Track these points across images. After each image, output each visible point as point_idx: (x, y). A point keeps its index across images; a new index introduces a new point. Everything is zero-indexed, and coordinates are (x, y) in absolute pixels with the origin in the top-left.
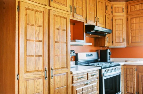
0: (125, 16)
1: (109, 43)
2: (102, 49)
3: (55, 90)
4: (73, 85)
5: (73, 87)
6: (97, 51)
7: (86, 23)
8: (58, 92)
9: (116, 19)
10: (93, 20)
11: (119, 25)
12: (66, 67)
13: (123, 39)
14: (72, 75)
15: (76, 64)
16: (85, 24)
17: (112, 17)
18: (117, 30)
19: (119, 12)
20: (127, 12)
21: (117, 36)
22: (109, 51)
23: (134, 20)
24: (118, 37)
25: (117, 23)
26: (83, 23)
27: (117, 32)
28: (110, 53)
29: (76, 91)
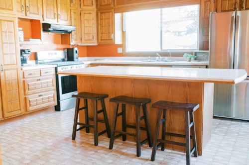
0: (95, 10)
1: (76, 40)
2: (67, 47)
3: (6, 82)
4: (24, 79)
5: (24, 81)
6: (64, 49)
7: (43, 20)
8: (9, 84)
9: (85, 13)
10: (53, 17)
11: (88, 20)
12: (15, 63)
13: (93, 36)
14: (22, 71)
15: (36, 63)
16: (42, 22)
17: (81, 11)
18: (86, 25)
19: (88, 6)
20: (97, 5)
21: (86, 32)
22: (76, 49)
23: (103, 15)
24: (87, 34)
25: (86, 18)
26: (39, 21)
27: (86, 28)
28: (76, 51)
29: (28, 85)
